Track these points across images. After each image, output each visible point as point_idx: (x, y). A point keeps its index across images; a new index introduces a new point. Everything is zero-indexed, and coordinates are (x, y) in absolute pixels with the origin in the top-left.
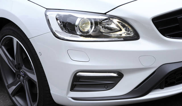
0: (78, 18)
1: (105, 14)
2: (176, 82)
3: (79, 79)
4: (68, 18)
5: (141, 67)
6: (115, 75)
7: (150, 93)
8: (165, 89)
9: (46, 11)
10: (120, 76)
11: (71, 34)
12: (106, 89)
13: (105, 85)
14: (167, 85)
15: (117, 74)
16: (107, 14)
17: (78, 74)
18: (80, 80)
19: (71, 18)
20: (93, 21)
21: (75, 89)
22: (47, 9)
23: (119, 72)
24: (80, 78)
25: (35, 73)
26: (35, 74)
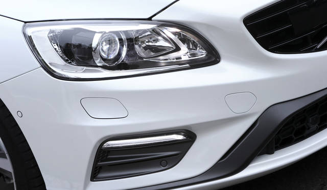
0: (96, 34)
1: (150, 19)
2: (295, 138)
3: (107, 156)
4: (74, 37)
5: (231, 115)
6: (180, 137)
7: (250, 166)
8: (277, 153)
9: (24, 26)
10: (190, 137)
11: (84, 66)
12: (163, 168)
13: (161, 160)
14: (278, 145)
15: (184, 136)
16: (153, 19)
17: (105, 145)
18: (109, 157)
19: (81, 34)
20: (124, 37)
21: (100, 175)
22: (25, 22)
23: (188, 130)
24: (109, 152)
25: (7, 155)
26: (6, 158)
